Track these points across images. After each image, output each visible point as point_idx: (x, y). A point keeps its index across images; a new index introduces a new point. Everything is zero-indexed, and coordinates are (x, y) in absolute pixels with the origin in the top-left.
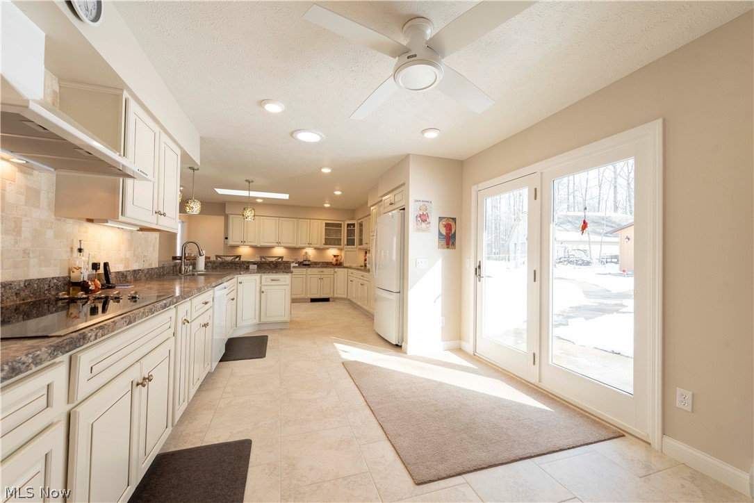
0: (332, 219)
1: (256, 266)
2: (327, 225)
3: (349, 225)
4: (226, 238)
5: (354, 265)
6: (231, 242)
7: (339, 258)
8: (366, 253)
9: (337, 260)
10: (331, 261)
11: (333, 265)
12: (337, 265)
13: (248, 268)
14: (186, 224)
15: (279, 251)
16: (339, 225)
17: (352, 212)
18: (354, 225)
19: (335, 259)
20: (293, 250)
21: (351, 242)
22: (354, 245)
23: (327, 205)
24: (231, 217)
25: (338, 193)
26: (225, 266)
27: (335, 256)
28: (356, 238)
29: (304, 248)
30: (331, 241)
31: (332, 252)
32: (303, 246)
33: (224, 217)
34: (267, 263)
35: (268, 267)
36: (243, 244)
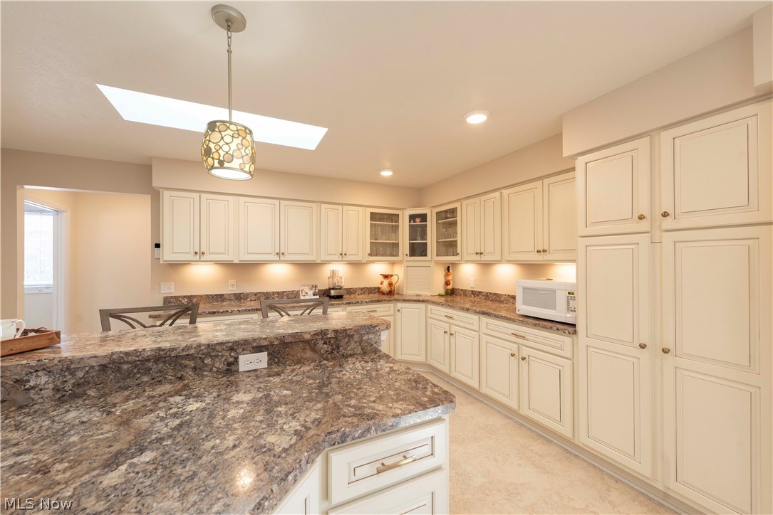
0: (383, 204)
1: (264, 356)
2: (374, 216)
3: (412, 217)
4: (158, 246)
5: (425, 293)
6: (167, 255)
7: (394, 279)
8: (448, 269)
9: (390, 284)
10: (378, 285)
11: (383, 294)
12: (390, 293)
13: (231, 368)
14: (66, 216)
15: (278, 276)
16: (394, 218)
17: (418, 192)
18: (423, 217)
19: (386, 282)
20: (308, 267)
21: (418, 250)
22: (426, 255)
23: (387, 174)
24: (166, 195)
25: (477, 119)
26: (129, 375)
27: (386, 277)
28: (429, 241)
29: (329, 262)
30: (383, 248)
31: (376, 271)
32: (324, 258)
33: (150, 196)
34: (307, 342)
35: (309, 354)
36: (197, 258)
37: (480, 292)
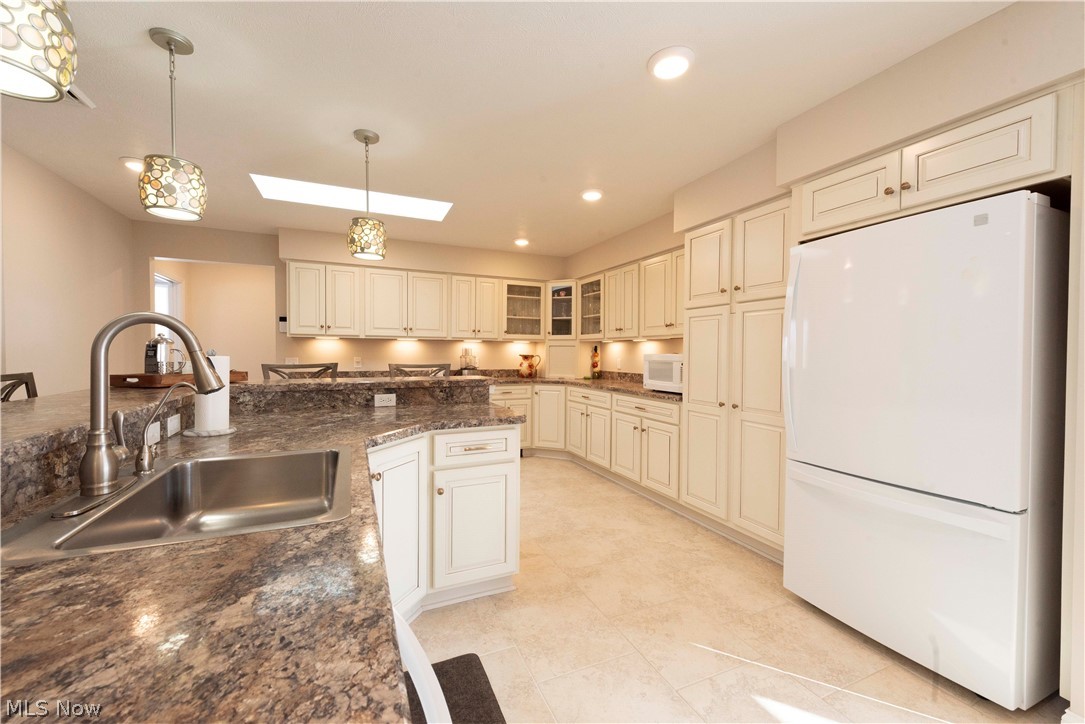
0: (522, 275)
1: (393, 396)
2: (511, 289)
3: (556, 292)
4: (283, 319)
5: (569, 376)
6: (294, 328)
7: (535, 361)
8: (596, 349)
9: (531, 366)
10: (517, 367)
11: (522, 376)
12: (530, 376)
13: (369, 405)
14: (181, 288)
15: (408, 349)
16: (536, 291)
17: (562, 262)
18: (568, 291)
19: (526, 364)
20: (438, 344)
21: (562, 327)
22: (569, 333)
23: (522, 243)
24: (292, 266)
25: (592, 196)
26: (300, 401)
27: (526, 357)
28: (573, 318)
29: (460, 340)
30: (521, 325)
31: (516, 350)
32: (455, 335)
33: (274, 267)
34: (425, 388)
35: (428, 399)
36: (323, 332)
37: (626, 374)
